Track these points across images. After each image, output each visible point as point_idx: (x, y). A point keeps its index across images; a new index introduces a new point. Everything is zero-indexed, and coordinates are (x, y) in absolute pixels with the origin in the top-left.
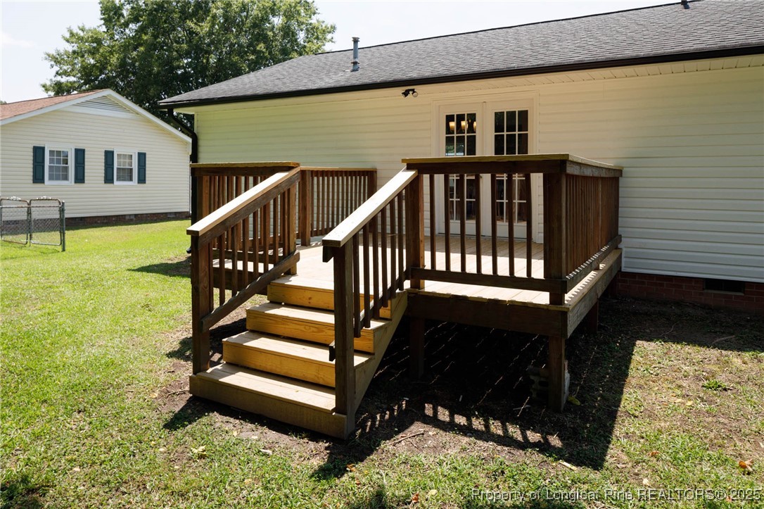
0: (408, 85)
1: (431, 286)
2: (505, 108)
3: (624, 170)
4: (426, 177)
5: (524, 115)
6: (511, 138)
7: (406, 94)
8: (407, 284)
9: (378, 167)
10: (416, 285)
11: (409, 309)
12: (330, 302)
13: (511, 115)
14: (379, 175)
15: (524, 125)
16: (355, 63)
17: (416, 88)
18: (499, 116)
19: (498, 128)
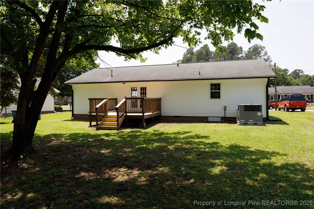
0: (124, 82)
1: (128, 114)
2: (142, 87)
3: (162, 98)
4: (127, 100)
5: (145, 88)
6: (143, 92)
7: (123, 84)
8: (125, 114)
9: (118, 98)
10: (126, 114)
11: (125, 117)
12: (116, 117)
13: (143, 88)
14: (118, 99)
15: (146, 90)
16: (112, 75)
17: (125, 83)
18: (141, 88)
19: (141, 90)
